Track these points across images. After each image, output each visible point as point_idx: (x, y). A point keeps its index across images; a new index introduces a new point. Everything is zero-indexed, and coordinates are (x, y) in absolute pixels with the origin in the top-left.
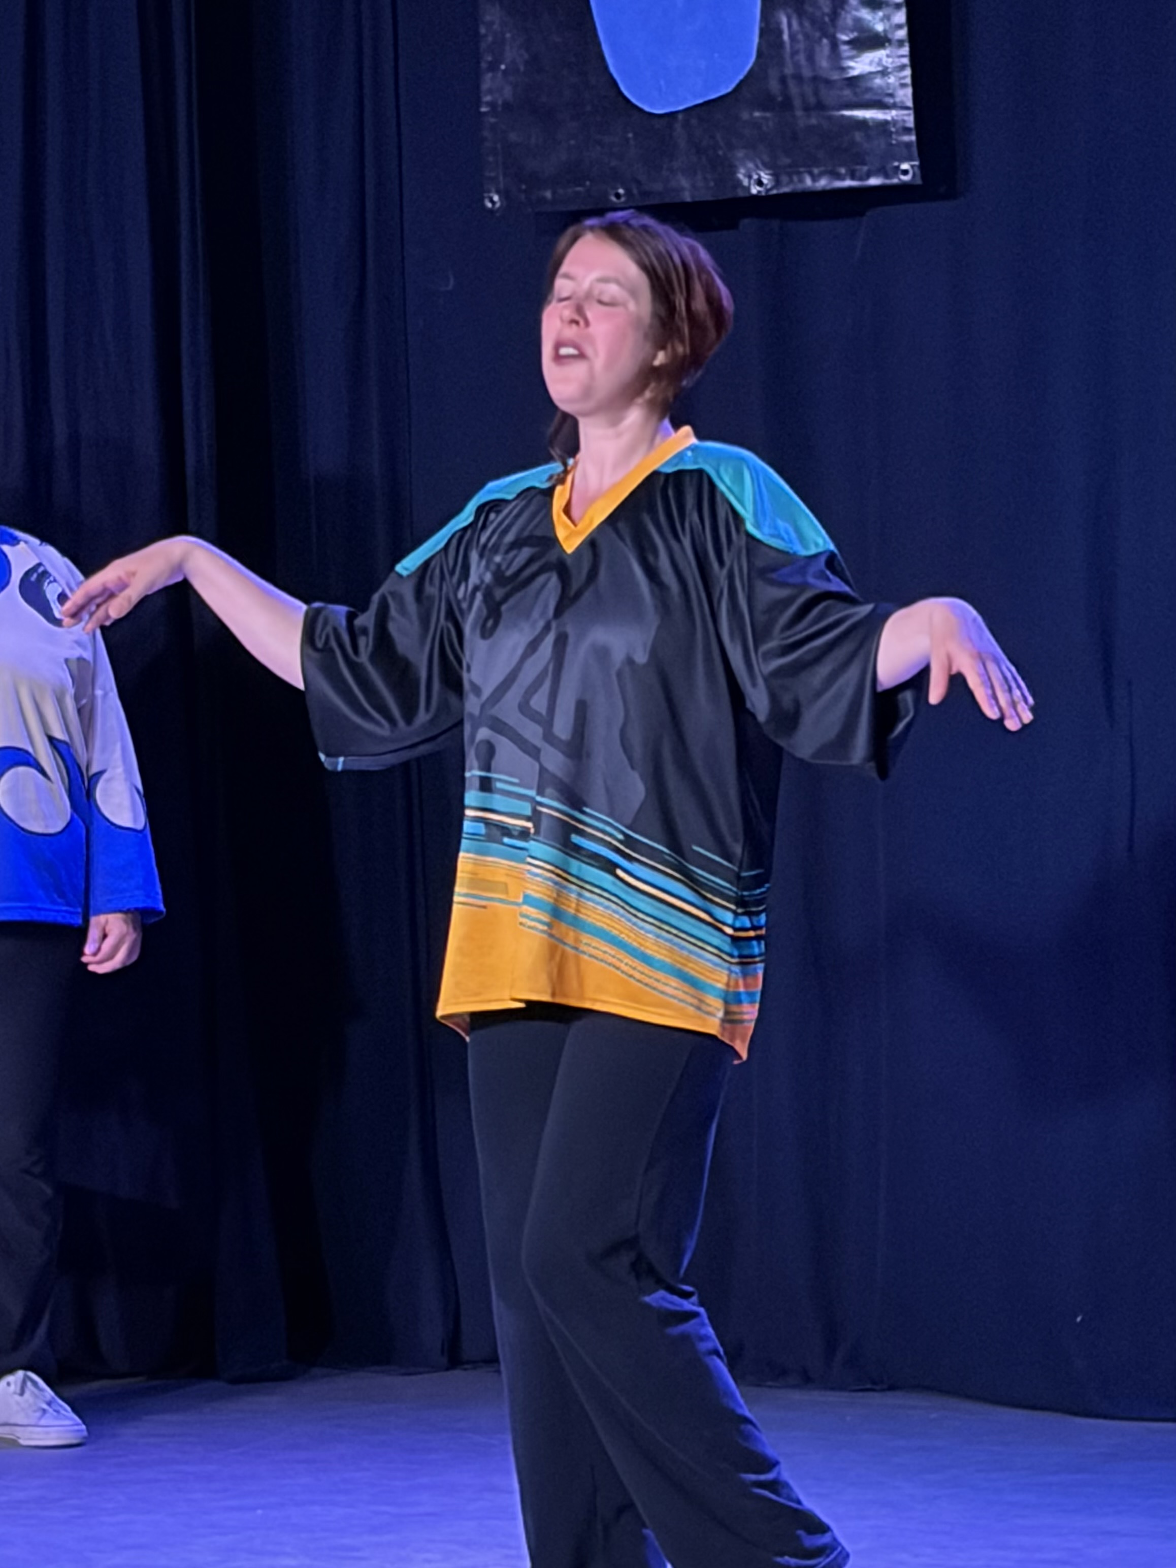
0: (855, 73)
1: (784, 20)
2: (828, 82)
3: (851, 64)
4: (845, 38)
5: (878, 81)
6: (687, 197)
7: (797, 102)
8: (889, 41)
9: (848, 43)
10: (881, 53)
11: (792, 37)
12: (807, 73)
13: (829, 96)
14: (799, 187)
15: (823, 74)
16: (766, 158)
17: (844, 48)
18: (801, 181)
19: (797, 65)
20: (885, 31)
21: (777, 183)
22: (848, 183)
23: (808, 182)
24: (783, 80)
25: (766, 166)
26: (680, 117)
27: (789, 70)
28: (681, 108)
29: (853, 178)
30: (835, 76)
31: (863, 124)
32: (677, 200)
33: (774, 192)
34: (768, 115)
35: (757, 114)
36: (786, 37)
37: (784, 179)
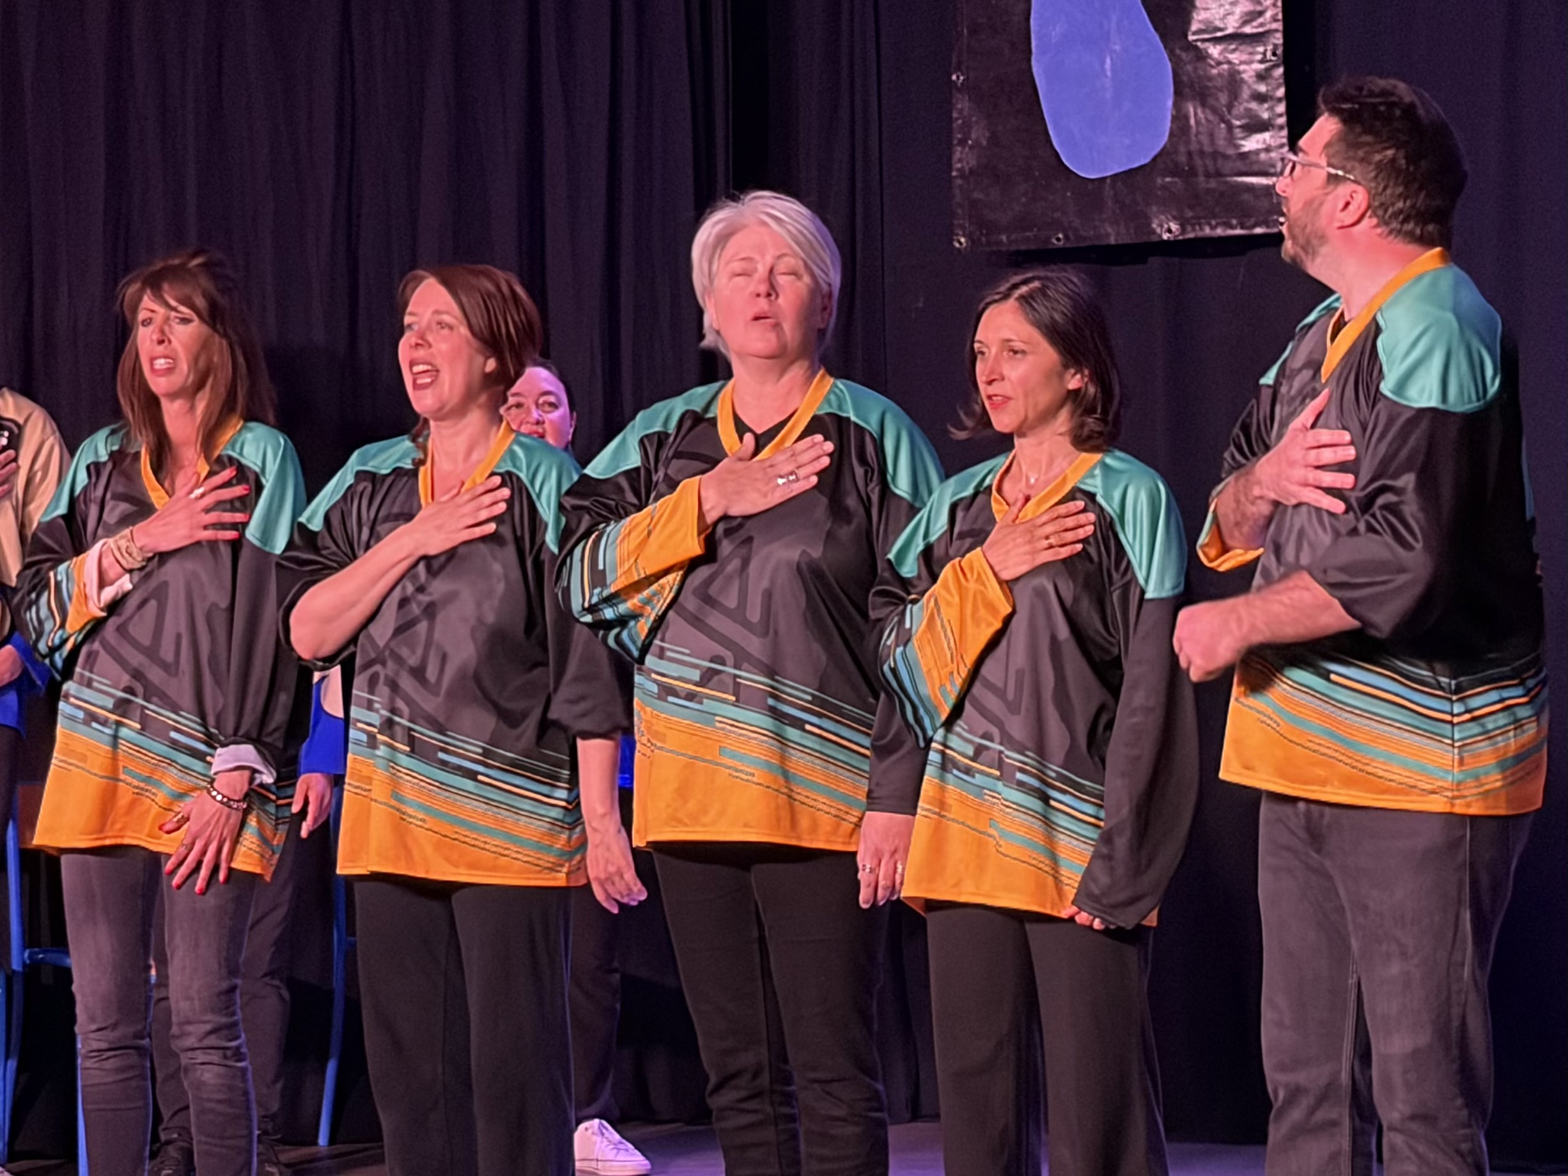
0: (1246, 149)
1: (1191, 110)
2: (1226, 157)
3: (1243, 142)
4: (1238, 123)
5: (1263, 156)
6: (1112, 241)
7: (1200, 170)
8: (1273, 126)
9: (1240, 127)
10: (1266, 136)
11: (1197, 122)
12: (1207, 149)
13: (1227, 167)
14: (1200, 234)
15: (1221, 150)
16: (1174, 213)
17: (1237, 131)
18: (1201, 229)
19: (1200, 143)
20: (1269, 119)
21: (1183, 230)
22: (1238, 232)
23: (1207, 231)
24: (1190, 154)
25: (1175, 218)
26: (1108, 181)
27: (1194, 147)
28: (1110, 174)
29: (1242, 228)
30: (1231, 152)
31: (1250, 188)
32: (1104, 243)
33: (1181, 238)
34: (1176, 179)
35: (1168, 179)
36: (1192, 122)
37: (1189, 228)
